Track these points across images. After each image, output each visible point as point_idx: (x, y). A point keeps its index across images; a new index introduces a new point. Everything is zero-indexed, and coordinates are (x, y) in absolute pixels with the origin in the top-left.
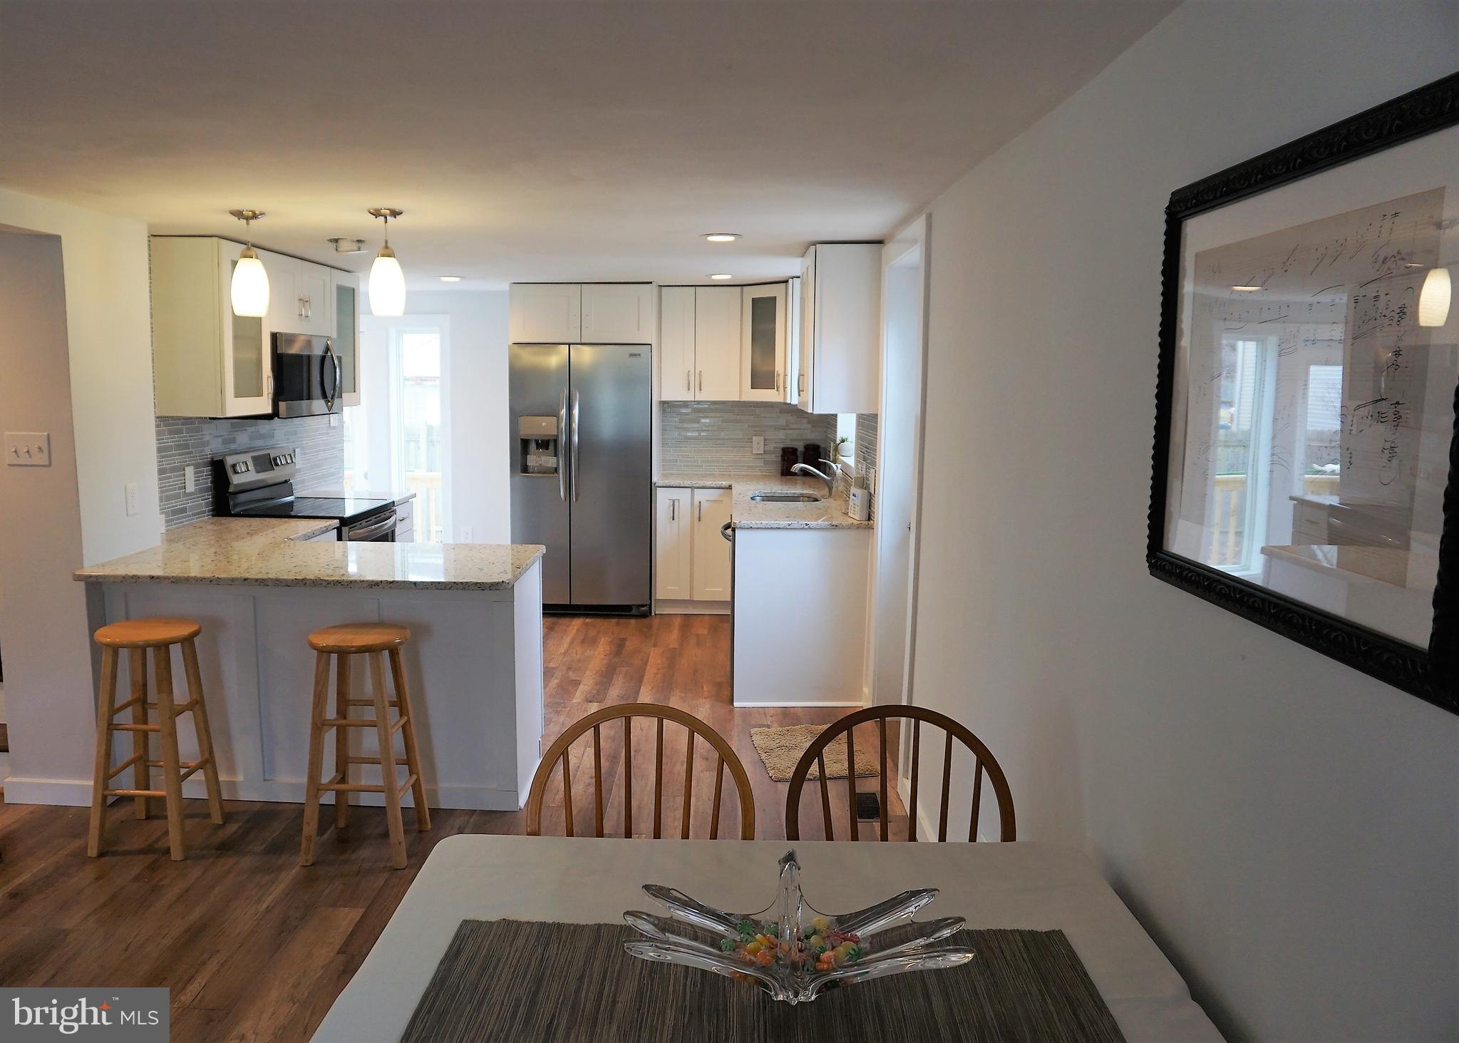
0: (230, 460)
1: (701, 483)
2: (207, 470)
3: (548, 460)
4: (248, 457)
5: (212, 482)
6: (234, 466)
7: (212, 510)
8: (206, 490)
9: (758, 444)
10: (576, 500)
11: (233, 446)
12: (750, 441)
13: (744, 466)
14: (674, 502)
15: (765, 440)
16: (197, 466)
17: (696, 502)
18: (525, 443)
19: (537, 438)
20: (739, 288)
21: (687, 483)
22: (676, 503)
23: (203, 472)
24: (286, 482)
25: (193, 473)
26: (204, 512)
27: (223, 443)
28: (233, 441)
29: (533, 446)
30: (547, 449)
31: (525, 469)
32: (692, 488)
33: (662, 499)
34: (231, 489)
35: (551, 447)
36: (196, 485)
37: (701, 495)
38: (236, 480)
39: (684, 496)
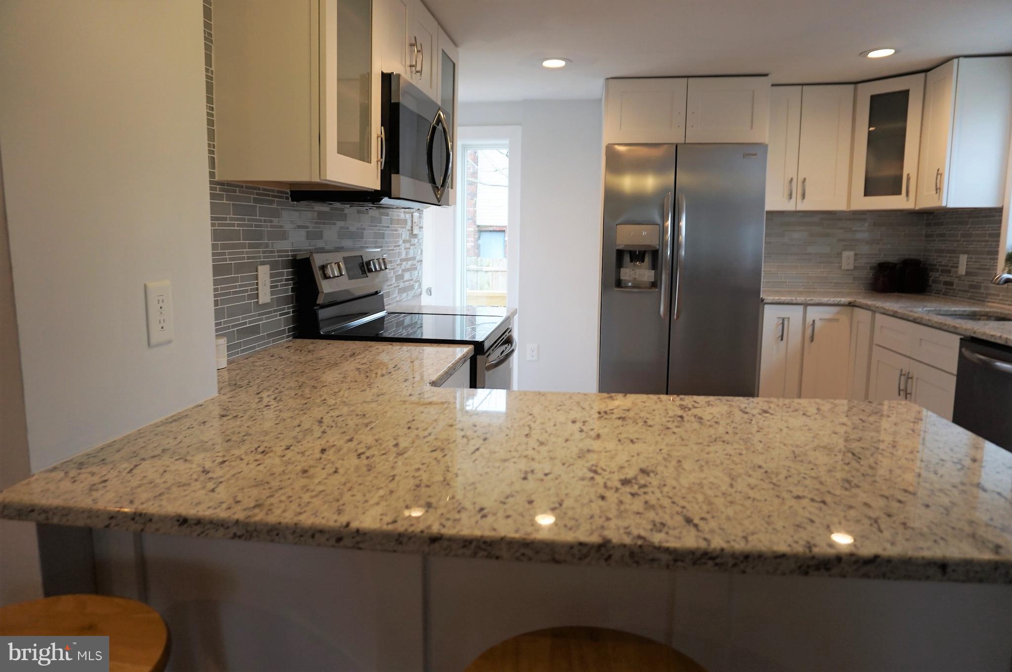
0: (318, 260)
1: (816, 299)
2: (286, 273)
3: (643, 273)
4: (339, 257)
5: (293, 290)
6: (323, 268)
7: (293, 329)
8: (286, 300)
9: (848, 258)
10: (678, 317)
11: (320, 244)
12: (839, 255)
13: (832, 283)
14: (783, 319)
15: (856, 255)
16: (273, 265)
17: (809, 320)
18: (620, 253)
19: (632, 249)
20: (852, 86)
21: (801, 299)
22: (786, 322)
23: (282, 274)
24: (377, 293)
25: (268, 276)
26: (283, 332)
27: (308, 238)
28: (319, 236)
29: (627, 258)
30: (643, 261)
31: (619, 283)
32: (806, 305)
33: (770, 317)
34: (320, 300)
35: (648, 259)
36: (272, 293)
37: (814, 313)
38: (327, 287)
39: (794, 314)
